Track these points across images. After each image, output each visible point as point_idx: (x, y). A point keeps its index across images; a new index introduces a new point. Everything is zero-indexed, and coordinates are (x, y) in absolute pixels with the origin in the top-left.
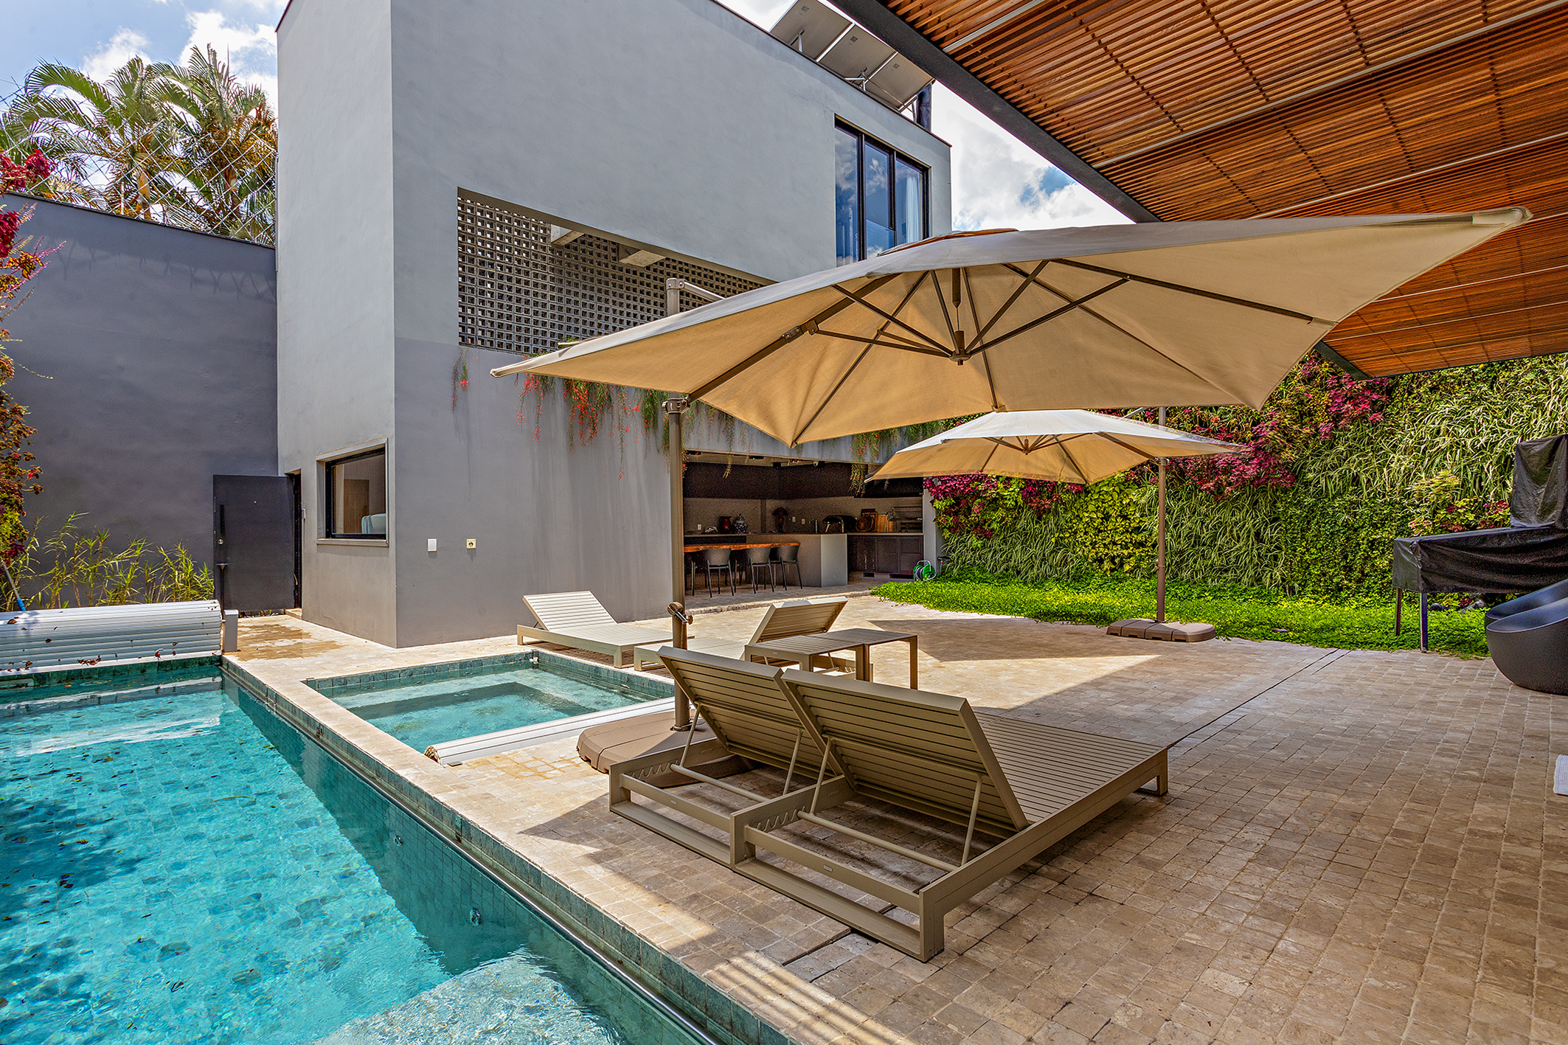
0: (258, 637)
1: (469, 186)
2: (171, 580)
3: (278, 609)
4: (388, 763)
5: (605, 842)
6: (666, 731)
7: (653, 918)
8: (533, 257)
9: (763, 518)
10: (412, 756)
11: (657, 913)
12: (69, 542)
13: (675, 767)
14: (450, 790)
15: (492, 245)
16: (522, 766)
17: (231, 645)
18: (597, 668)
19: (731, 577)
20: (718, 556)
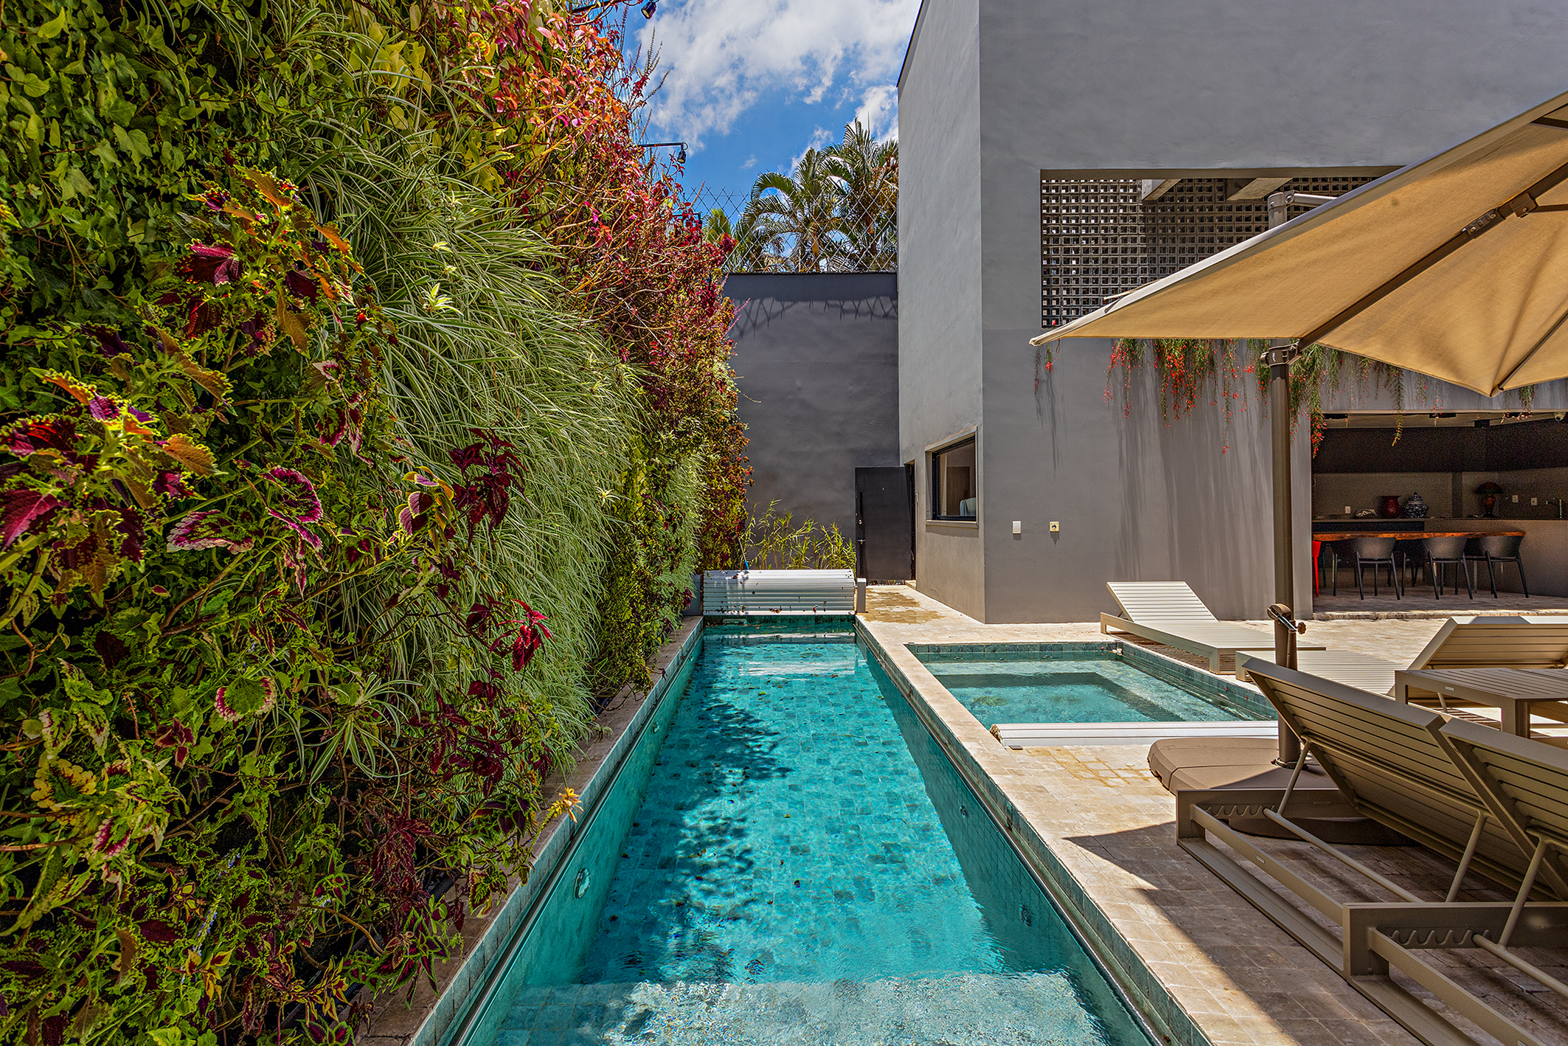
0: (882, 602)
1: (1051, 165)
2: (829, 552)
3: (900, 579)
4: (957, 733)
5: (1165, 881)
6: (1268, 762)
7: (1211, 1002)
8: (1121, 222)
9: (1457, 497)
10: (979, 731)
11: (1219, 998)
12: (771, 521)
13: (1269, 812)
14: (1006, 774)
15: (1077, 219)
16: (1083, 765)
17: (861, 609)
18: (1188, 670)
19: (1396, 576)
20: (1373, 548)
